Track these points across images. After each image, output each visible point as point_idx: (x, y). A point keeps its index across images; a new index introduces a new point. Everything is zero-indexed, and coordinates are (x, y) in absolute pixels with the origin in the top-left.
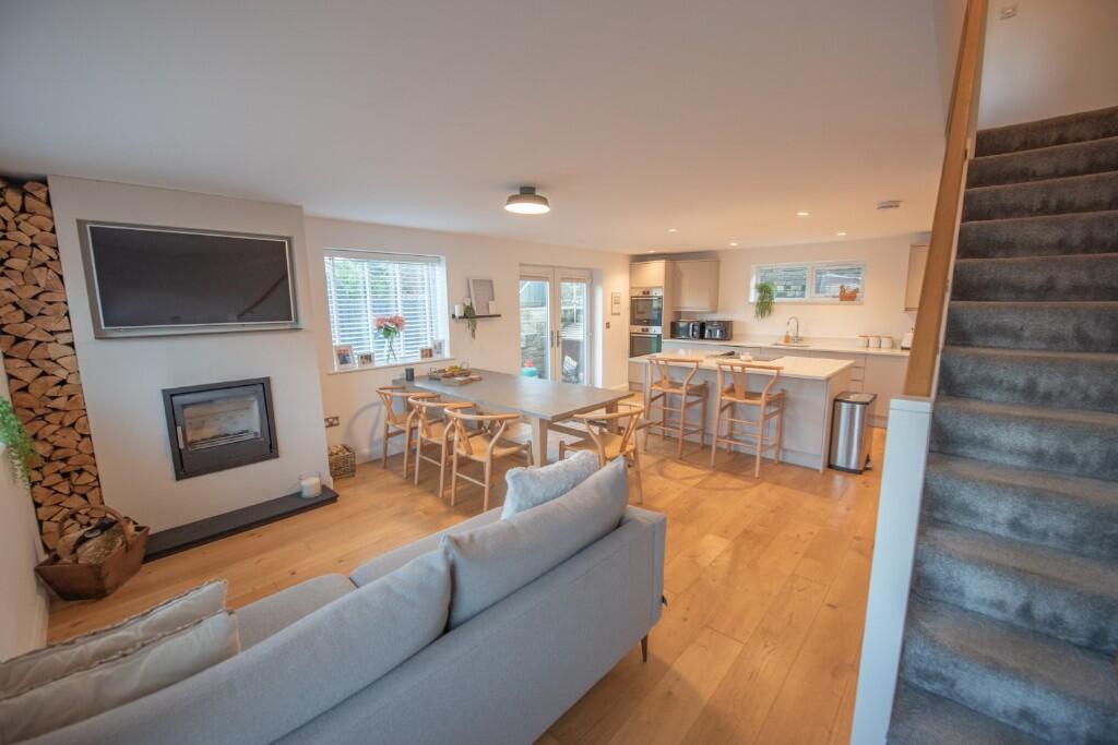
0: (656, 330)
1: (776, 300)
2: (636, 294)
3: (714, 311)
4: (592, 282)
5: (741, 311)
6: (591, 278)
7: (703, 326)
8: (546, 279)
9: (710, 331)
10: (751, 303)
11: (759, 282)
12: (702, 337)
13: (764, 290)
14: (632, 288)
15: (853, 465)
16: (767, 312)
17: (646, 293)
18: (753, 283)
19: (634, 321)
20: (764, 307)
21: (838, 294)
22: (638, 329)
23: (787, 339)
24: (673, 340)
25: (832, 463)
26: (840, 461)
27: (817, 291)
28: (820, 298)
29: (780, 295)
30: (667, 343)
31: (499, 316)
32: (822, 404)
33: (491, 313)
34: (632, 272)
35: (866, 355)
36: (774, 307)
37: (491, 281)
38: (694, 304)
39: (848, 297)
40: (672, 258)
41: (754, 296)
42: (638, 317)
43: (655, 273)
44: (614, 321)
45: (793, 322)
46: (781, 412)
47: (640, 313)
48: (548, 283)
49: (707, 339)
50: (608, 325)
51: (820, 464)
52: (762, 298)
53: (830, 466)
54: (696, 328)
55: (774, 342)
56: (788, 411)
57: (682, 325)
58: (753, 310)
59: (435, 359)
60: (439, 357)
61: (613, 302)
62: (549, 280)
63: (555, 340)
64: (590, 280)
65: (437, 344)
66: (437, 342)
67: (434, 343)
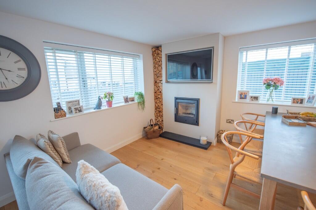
59: (305, 106)
60: (309, 105)
65: (311, 97)
66: (311, 95)
67: (310, 96)
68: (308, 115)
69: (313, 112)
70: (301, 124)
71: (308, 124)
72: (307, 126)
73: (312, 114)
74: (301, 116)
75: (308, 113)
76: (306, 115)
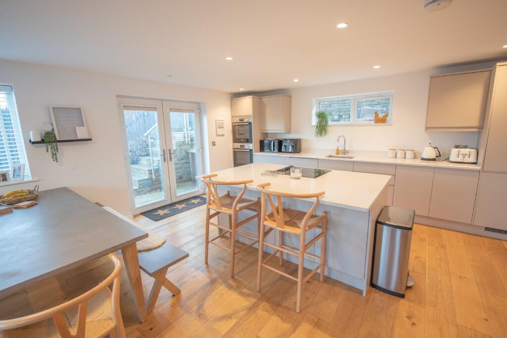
0: (249, 146)
1: (330, 123)
2: (235, 121)
3: (289, 132)
4: (200, 113)
5: (306, 132)
6: (198, 109)
7: (280, 143)
8: (155, 109)
9: (285, 146)
10: (313, 126)
11: (318, 111)
12: (280, 150)
13: (322, 116)
14: (232, 117)
15: (392, 288)
16: (324, 133)
17: (242, 120)
18: (314, 111)
19: (235, 140)
20: (322, 128)
21: (373, 118)
22: (238, 145)
23: (338, 152)
24: (261, 154)
25: (374, 283)
26: (381, 282)
27: (359, 117)
28: (360, 121)
29: (333, 120)
30: (257, 155)
31: (91, 140)
32: (366, 228)
33: (79, 138)
34: (232, 106)
35: (396, 166)
36: (329, 129)
37: (80, 109)
38: (275, 127)
39: (381, 120)
40: (258, 94)
41: (314, 121)
42: (238, 136)
43: (246, 106)
44: (218, 140)
45: (342, 140)
46: (324, 234)
47: (240, 134)
48: (156, 113)
49: (283, 152)
50: (214, 144)
51: (362, 285)
52: (320, 122)
53: (372, 284)
54: (276, 144)
55: (328, 155)
56: (331, 232)
57: (266, 142)
58: (314, 130)
59: (12, 182)
60: (18, 180)
61: (217, 127)
62: (156, 110)
63: (168, 157)
64: (199, 111)
65: (16, 168)
66: (16, 166)
67: (14, 167)
68: (17, 195)
69: (23, 189)
70: (4, 212)
71: (14, 208)
72: (14, 210)
73: (22, 192)
74: (6, 199)
75: (16, 192)
76: (14, 195)
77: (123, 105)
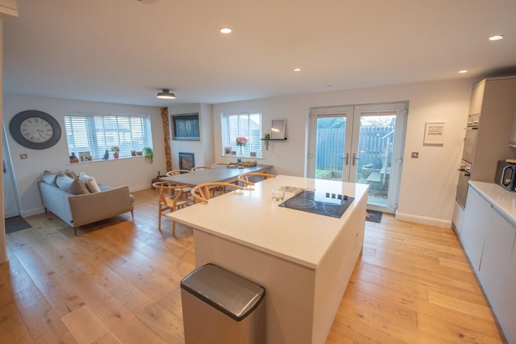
4: (406, 114)
6: (404, 109)
14: (469, 116)
31: (286, 139)
44: (423, 151)
61: (427, 132)
62: (346, 116)
63: (350, 161)
64: (406, 112)
77: (317, 114)
